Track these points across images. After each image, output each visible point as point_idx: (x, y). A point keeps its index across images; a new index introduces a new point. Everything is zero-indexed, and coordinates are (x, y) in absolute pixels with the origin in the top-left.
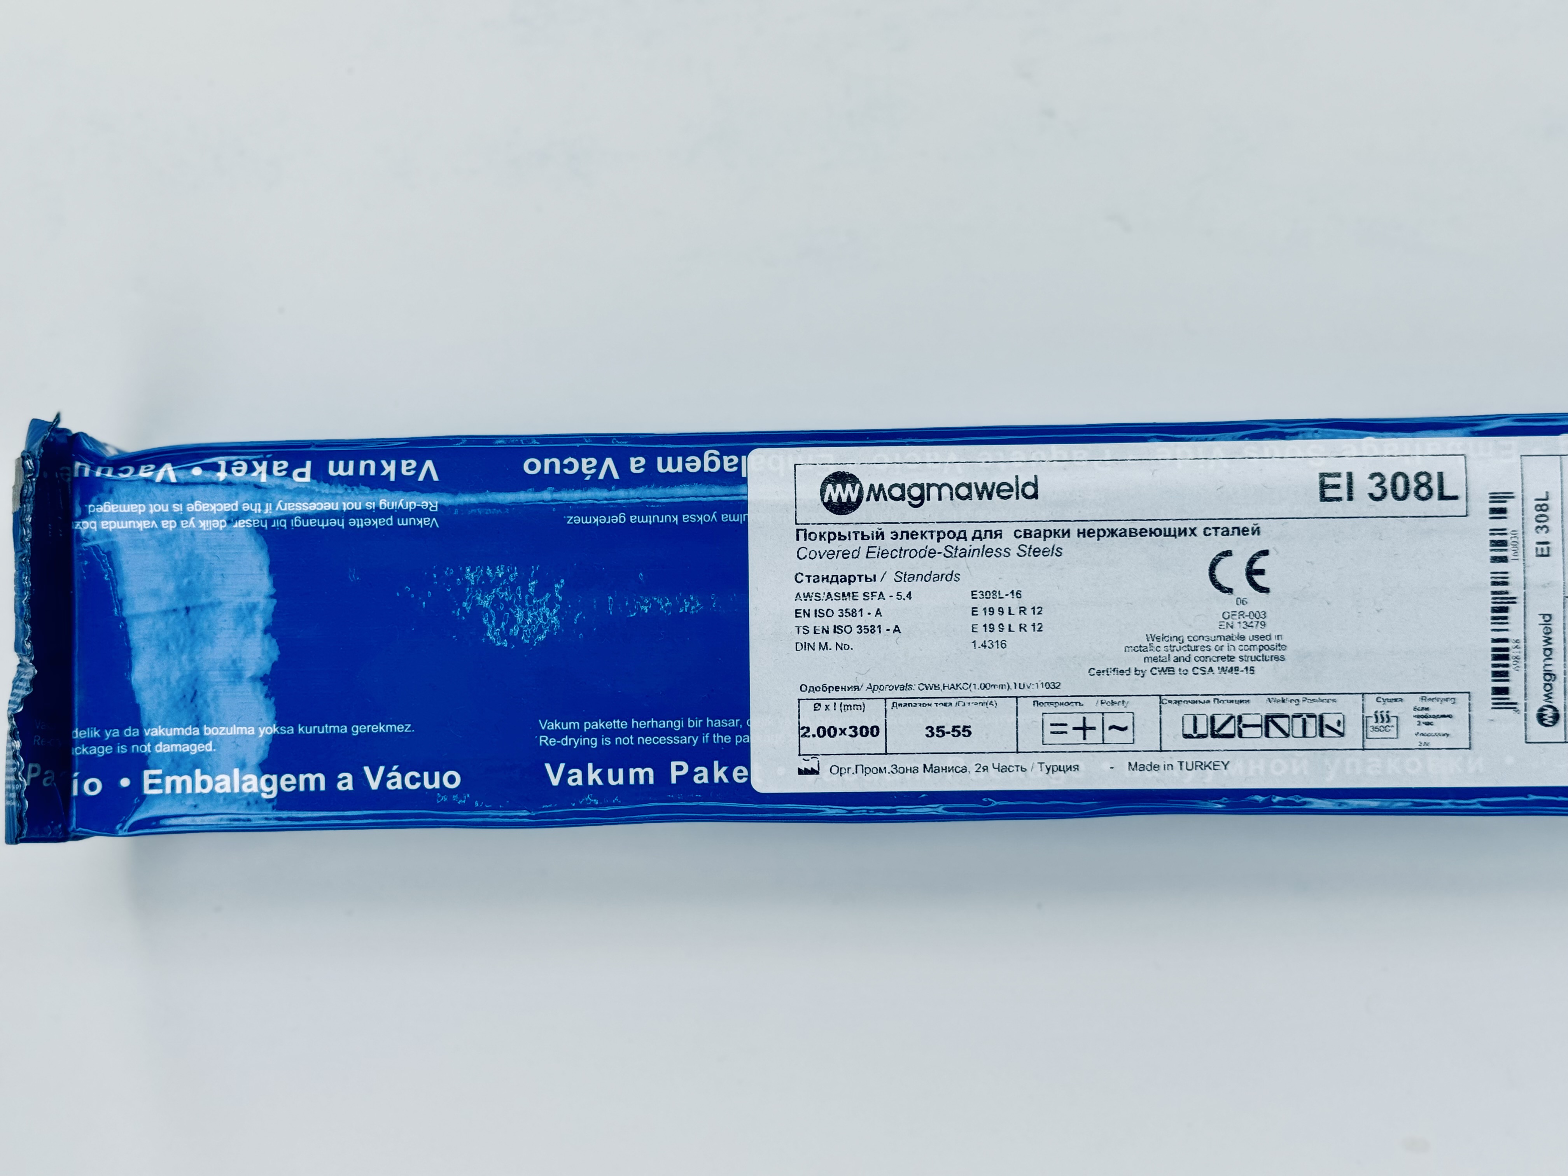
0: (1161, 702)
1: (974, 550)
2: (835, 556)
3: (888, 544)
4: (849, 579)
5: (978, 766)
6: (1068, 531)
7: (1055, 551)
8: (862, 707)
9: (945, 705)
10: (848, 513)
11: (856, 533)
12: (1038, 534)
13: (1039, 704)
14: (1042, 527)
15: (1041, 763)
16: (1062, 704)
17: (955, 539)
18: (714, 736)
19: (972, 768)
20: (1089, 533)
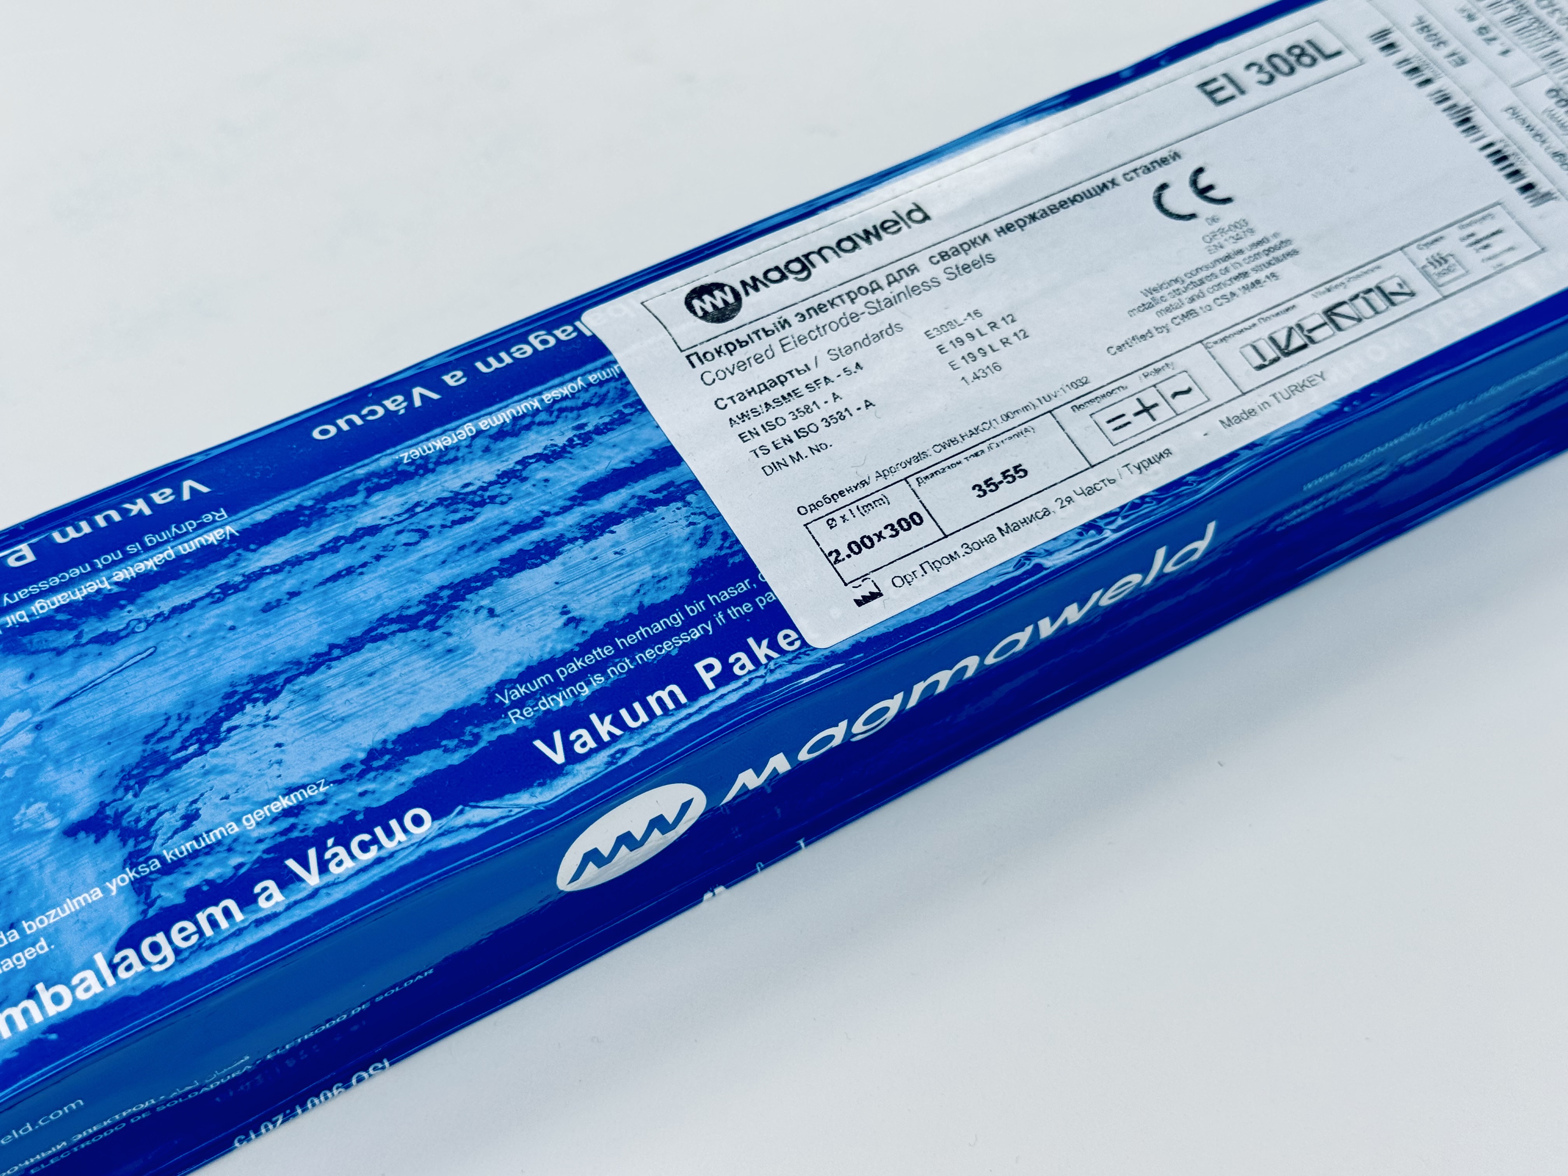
0: (1206, 348)
1: (898, 295)
2: (748, 365)
3: (798, 328)
4: (780, 380)
5: (1059, 501)
6: (986, 236)
7: (986, 260)
8: (885, 500)
9: (976, 455)
10: (733, 317)
11: (756, 333)
12: (956, 252)
13: (1079, 407)
14: (956, 242)
15: (1126, 466)
16: (1104, 396)
17: (870, 293)
18: (729, 612)
19: (1054, 506)
20: (1009, 228)
